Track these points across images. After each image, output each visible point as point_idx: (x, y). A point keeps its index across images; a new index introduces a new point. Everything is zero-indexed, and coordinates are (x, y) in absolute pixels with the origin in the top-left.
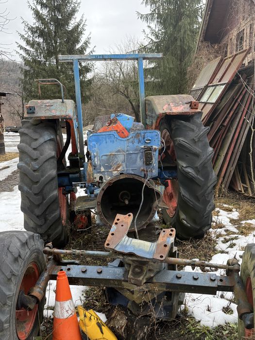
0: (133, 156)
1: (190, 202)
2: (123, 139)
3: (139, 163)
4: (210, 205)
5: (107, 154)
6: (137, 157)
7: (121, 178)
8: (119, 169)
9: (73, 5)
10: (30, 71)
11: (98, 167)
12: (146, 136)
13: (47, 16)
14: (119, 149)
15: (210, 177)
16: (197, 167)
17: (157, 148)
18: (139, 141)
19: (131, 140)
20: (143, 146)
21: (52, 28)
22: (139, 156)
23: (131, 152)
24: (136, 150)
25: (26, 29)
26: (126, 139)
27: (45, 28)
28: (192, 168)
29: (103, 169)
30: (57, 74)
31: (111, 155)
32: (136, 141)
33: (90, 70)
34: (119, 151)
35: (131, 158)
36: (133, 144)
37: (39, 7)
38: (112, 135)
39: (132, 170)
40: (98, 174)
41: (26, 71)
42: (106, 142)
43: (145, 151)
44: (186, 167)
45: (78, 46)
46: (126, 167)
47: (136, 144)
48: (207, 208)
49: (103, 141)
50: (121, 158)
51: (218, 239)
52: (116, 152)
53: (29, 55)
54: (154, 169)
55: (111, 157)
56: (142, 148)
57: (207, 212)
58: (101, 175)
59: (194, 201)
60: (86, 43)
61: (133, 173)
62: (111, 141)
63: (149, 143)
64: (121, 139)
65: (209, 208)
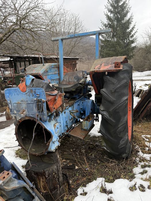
0: (31, 105)
1: (105, 136)
2: (23, 93)
3: (35, 110)
4: (123, 140)
5: (16, 102)
6: (33, 106)
7: (26, 119)
8: (24, 113)
9: (126, 9)
10: (103, 46)
11: (13, 110)
12: (36, 92)
13: (113, 17)
14: (22, 99)
15: (122, 120)
16: (110, 112)
17: (45, 100)
18: (33, 95)
19: (28, 94)
20: (35, 99)
21: (115, 23)
22: (34, 106)
23: (29, 102)
24: (32, 101)
25: (103, 26)
26: (25, 93)
27: (111, 24)
28: (107, 112)
29: (15, 112)
30: (115, 45)
31: (18, 103)
32: (31, 95)
33: (134, 42)
34: (22, 101)
35: (30, 106)
36: (29, 97)
37: (109, 14)
38: (17, 90)
39: (31, 114)
40: (14, 115)
41: (102, 46)
42: (15, 95)
43: (37, 102)
44: (103, 111)
45: (128, 30)
46: (28, 112)
47: (31, 97)
48: (121, 142)
49: (13, 94)
50: (24, 106)
51: (139, 163)
52: (21, 101)
53: (103, 38)
54: (45, 115)
55: (19, 104)
56: (35, 100)
57: (120, 145)
58: (15, 115)
59: (108, 135)
60: (133, 28)
61: (32, 116)
62: (17, 94)
63: (39, 97)
64: (22, 93)
65: (122, 142)
